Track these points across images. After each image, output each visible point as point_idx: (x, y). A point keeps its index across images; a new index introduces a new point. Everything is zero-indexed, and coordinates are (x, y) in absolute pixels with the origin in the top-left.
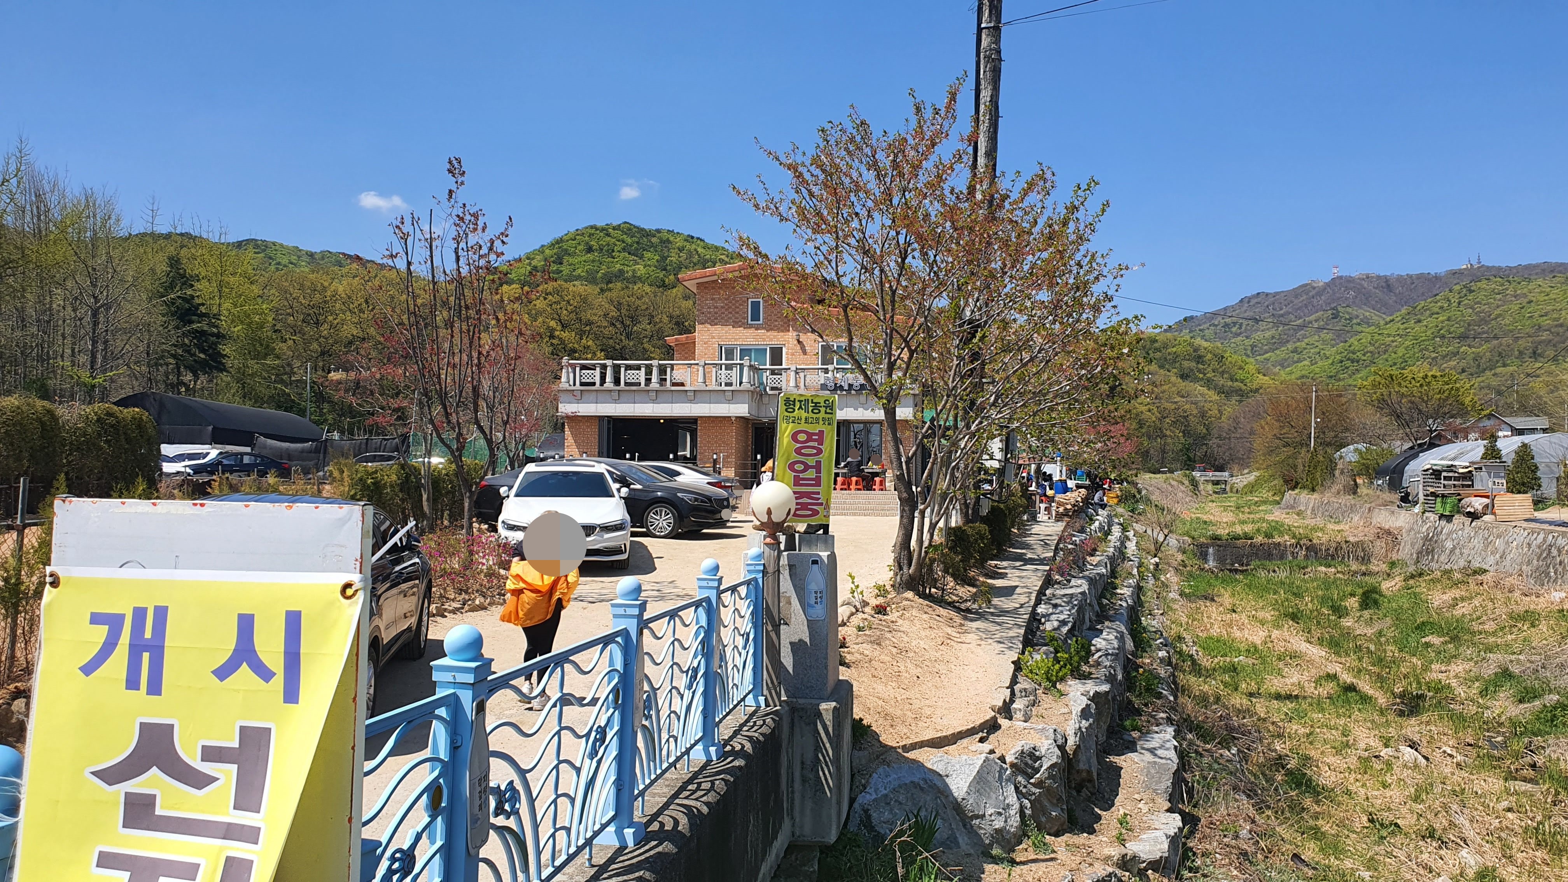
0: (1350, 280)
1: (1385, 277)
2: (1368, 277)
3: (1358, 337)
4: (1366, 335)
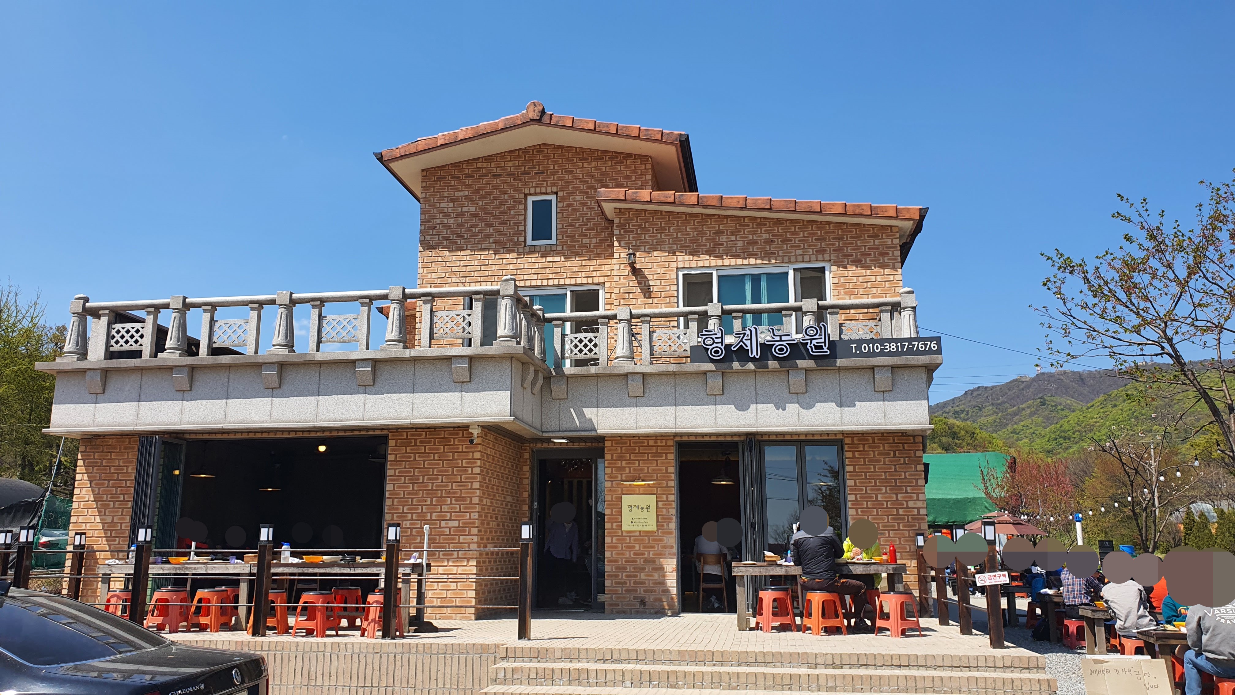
0: (1050, 375)
1: (1079, 372)
3: (1067, 420)
4: (1073, 418)
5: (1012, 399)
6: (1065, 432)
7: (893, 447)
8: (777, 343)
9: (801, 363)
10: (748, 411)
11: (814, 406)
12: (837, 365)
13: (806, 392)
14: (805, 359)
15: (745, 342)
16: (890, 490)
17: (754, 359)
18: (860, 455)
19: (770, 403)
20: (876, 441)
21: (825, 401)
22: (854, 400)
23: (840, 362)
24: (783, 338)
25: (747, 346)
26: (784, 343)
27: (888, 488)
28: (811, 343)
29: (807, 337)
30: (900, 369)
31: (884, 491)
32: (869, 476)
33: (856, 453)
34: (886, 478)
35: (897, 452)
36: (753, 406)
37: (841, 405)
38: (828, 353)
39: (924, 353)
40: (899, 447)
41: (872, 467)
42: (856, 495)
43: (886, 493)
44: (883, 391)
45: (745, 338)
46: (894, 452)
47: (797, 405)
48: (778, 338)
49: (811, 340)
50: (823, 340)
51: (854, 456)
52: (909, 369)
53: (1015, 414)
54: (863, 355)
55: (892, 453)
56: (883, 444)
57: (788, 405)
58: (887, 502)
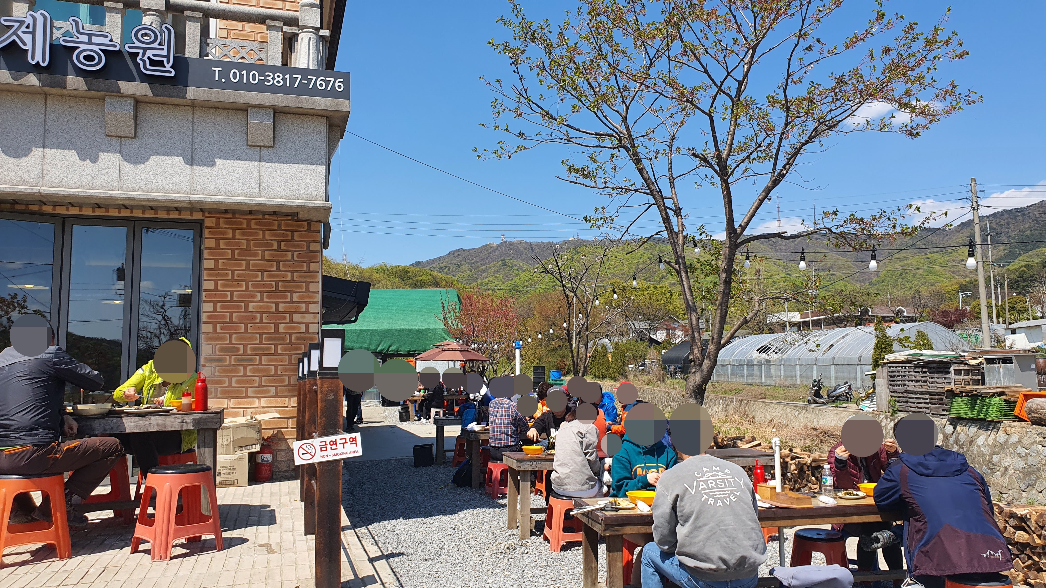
0: (511, 243)
1: (530, 243)
2: (521, 243)
3: (519, 277)
4: (523, 275)
5: (483, 259)
6: (517, 286)
7: (278, 235)
8: (83, 47)
9: (126, 87)
10: (27, 158)
11: (147, 159)
12: (188, 96)
13: (135, 137)
14: (134, 80)
15: (23, 36)
16: (268, 297)
17: (37, 68)
18: (227, 244)
19: (70, 148)
20: (253, 226)
21: (167, 153)
22: (214, 156)
23: (193, 92)
24: (95, 39)
25: (25, 44)
26: (96, 48)
27: (265, 294)
28: (144, 55)
29: (138, 44)
30: (289, 116)
31: (258, 299)
32: (239, 276)
33: (222, 241)
34: (262, 280)
35: (283, 243)
36: (37, 152)
37: (191, 162)
38: (172, 75)
39: (324, 94)
40: (287, 236)
41: (244, 262)
42: (215, 303)
43: (261, 300)
44: (260, 147)
45: (23, 29)
46: (279, 243)
47: (118, 155)
48: (85, 38)
49: (145, 50)
50: (165, 53)
51: (217, 246)
52: (303, 117)
53: (484, 271)
54: (230, 85)
55: (275, 244)
56: (264, 231)
57: (102, 155)
58: (261, 314)
